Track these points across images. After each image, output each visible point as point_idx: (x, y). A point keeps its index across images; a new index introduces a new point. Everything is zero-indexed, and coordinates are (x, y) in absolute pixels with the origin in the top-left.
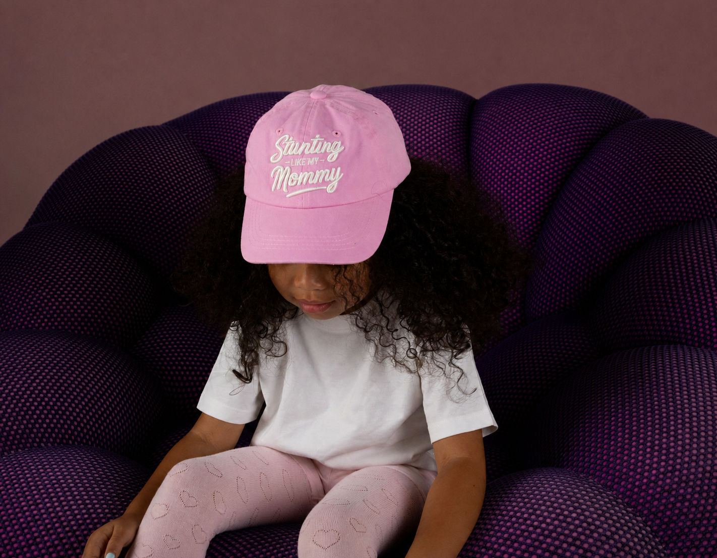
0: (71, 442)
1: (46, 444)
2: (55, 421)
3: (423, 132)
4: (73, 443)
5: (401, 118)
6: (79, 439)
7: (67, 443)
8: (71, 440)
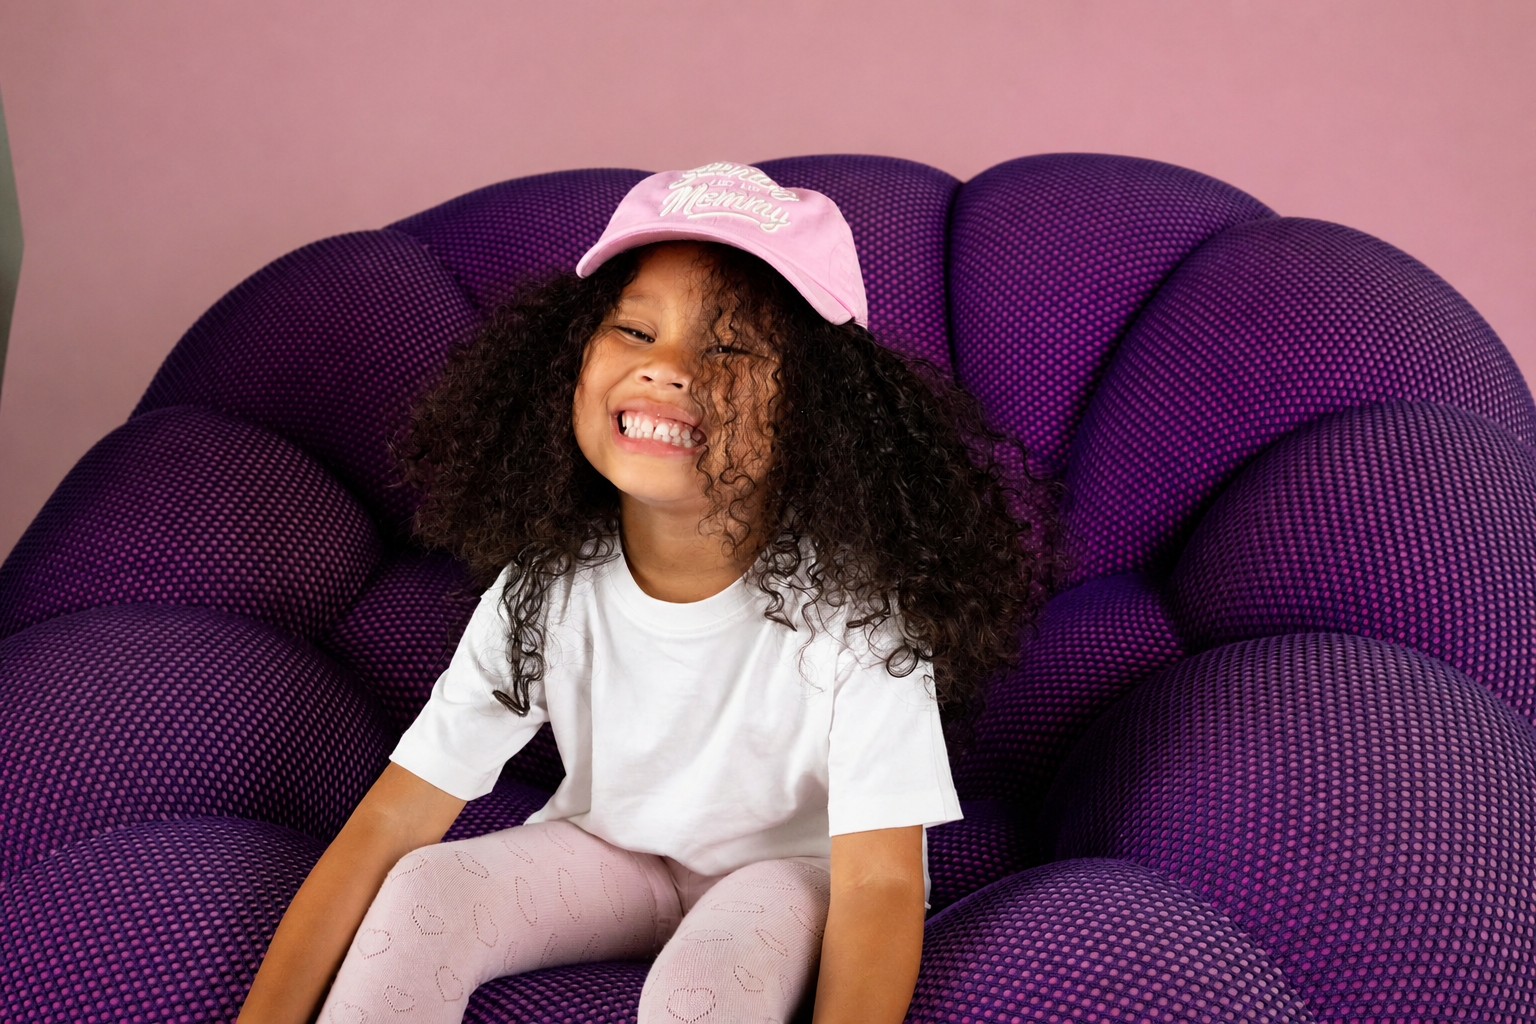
0: (215, 811)
1: (170, 814)
3: (879, 243)
4: (220, 814)
6: (230, 806)
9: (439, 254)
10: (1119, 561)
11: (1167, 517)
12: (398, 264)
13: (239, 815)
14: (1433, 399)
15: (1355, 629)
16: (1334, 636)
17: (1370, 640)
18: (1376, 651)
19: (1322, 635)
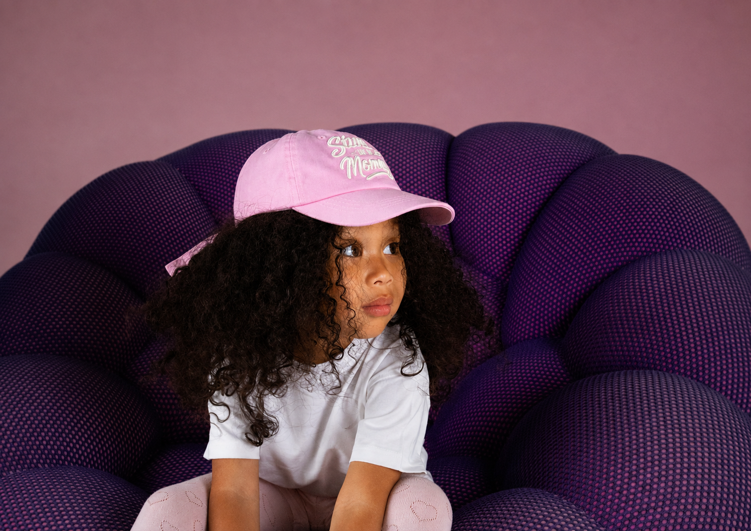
0: (66, 463)
2: (56, 447)
5: (390, 158)
6: (74, 460)
7: (63, 464)
8: (67, 461)
9: (185, 174)
10: (536, 332)
11: (561, 309)
12: (163, 178)
13: (79, 465)
14: (697, 248)
15: (659, 367)
16: (647, 371)
17: (666, 373)
18: (670, 380)
19: (641, 371)
